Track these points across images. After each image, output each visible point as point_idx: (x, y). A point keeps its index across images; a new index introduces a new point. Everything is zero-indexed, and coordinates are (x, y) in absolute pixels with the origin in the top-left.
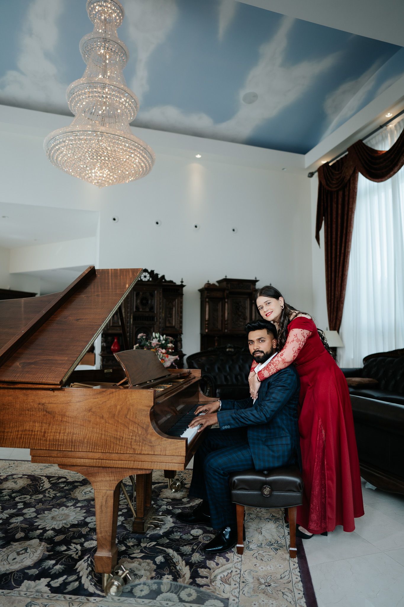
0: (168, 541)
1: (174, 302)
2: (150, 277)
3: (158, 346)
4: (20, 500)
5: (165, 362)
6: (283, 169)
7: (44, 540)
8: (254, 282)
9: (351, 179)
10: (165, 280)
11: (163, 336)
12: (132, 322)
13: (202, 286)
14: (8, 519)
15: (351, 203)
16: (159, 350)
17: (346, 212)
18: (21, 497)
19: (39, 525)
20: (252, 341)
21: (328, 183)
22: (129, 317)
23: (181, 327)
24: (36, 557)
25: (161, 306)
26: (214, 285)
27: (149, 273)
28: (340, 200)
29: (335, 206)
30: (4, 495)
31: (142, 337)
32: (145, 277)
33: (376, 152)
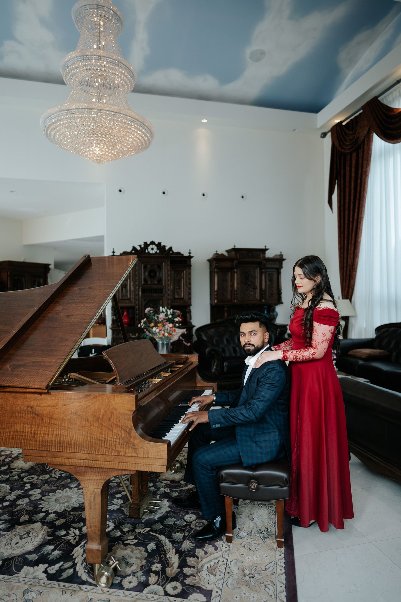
0: (161, 527)
1: (182, 274)
2: (158, 249)
3: (165, 321)
4: (28, 481)
5: (172, 336)
6: (294, 130)
7: (46, 524)
8: (264, 251)
9: (366, 140)
10: (173, 252)
11: (170, 310)
12: (140, 295)
13: (210, 256)
14: (15, 500)
15: (365, 166)
16: (166, 324)
17: (359, 176)
18: (29, 477)
19: (43, 508)
20: (243, 333)
21: (341, 144)
22: (137, 290)
23: (190, 299)
24: (37, 541)
25: (169, 278)
26: (222, 255)
27: (156, 245)
28: (354, 162)
29: (348, 168)
30: (14, 475)
31: (149, 311)
32: (153, 250)
33: (392, 110)
